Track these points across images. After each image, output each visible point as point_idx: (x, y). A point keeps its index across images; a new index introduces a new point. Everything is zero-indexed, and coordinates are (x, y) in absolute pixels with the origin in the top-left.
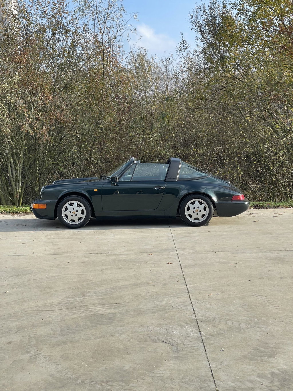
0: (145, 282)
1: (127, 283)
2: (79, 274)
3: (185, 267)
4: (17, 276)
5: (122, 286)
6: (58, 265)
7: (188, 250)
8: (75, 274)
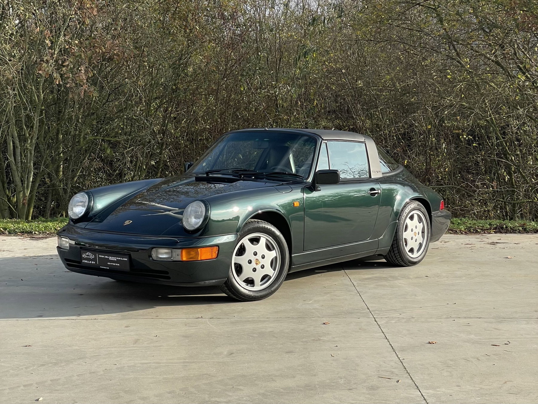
0: (328, 381)
1: (290, 383)
2: (184, 362)
3: (403, 350)
4: (55, 364)
5: (282, 390)
6: (136, 341)
7: (397, 315)
8: (175, 361)
